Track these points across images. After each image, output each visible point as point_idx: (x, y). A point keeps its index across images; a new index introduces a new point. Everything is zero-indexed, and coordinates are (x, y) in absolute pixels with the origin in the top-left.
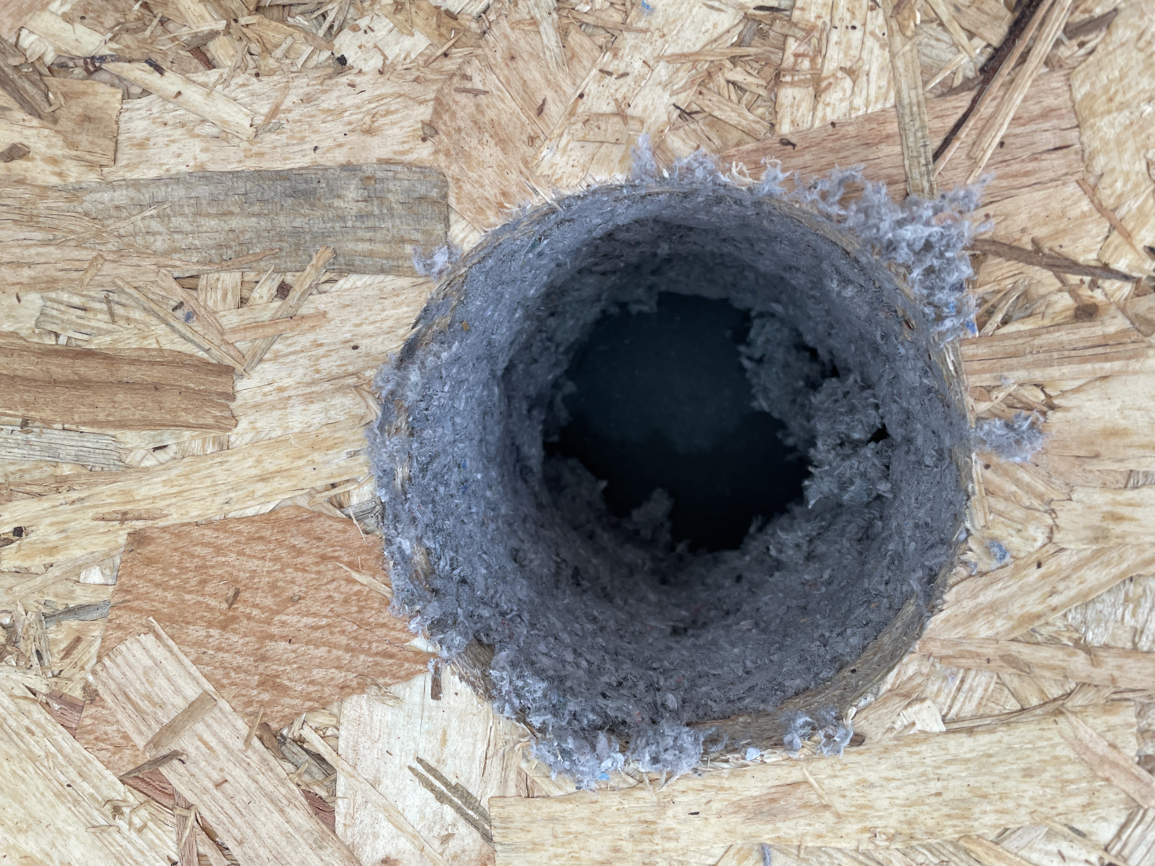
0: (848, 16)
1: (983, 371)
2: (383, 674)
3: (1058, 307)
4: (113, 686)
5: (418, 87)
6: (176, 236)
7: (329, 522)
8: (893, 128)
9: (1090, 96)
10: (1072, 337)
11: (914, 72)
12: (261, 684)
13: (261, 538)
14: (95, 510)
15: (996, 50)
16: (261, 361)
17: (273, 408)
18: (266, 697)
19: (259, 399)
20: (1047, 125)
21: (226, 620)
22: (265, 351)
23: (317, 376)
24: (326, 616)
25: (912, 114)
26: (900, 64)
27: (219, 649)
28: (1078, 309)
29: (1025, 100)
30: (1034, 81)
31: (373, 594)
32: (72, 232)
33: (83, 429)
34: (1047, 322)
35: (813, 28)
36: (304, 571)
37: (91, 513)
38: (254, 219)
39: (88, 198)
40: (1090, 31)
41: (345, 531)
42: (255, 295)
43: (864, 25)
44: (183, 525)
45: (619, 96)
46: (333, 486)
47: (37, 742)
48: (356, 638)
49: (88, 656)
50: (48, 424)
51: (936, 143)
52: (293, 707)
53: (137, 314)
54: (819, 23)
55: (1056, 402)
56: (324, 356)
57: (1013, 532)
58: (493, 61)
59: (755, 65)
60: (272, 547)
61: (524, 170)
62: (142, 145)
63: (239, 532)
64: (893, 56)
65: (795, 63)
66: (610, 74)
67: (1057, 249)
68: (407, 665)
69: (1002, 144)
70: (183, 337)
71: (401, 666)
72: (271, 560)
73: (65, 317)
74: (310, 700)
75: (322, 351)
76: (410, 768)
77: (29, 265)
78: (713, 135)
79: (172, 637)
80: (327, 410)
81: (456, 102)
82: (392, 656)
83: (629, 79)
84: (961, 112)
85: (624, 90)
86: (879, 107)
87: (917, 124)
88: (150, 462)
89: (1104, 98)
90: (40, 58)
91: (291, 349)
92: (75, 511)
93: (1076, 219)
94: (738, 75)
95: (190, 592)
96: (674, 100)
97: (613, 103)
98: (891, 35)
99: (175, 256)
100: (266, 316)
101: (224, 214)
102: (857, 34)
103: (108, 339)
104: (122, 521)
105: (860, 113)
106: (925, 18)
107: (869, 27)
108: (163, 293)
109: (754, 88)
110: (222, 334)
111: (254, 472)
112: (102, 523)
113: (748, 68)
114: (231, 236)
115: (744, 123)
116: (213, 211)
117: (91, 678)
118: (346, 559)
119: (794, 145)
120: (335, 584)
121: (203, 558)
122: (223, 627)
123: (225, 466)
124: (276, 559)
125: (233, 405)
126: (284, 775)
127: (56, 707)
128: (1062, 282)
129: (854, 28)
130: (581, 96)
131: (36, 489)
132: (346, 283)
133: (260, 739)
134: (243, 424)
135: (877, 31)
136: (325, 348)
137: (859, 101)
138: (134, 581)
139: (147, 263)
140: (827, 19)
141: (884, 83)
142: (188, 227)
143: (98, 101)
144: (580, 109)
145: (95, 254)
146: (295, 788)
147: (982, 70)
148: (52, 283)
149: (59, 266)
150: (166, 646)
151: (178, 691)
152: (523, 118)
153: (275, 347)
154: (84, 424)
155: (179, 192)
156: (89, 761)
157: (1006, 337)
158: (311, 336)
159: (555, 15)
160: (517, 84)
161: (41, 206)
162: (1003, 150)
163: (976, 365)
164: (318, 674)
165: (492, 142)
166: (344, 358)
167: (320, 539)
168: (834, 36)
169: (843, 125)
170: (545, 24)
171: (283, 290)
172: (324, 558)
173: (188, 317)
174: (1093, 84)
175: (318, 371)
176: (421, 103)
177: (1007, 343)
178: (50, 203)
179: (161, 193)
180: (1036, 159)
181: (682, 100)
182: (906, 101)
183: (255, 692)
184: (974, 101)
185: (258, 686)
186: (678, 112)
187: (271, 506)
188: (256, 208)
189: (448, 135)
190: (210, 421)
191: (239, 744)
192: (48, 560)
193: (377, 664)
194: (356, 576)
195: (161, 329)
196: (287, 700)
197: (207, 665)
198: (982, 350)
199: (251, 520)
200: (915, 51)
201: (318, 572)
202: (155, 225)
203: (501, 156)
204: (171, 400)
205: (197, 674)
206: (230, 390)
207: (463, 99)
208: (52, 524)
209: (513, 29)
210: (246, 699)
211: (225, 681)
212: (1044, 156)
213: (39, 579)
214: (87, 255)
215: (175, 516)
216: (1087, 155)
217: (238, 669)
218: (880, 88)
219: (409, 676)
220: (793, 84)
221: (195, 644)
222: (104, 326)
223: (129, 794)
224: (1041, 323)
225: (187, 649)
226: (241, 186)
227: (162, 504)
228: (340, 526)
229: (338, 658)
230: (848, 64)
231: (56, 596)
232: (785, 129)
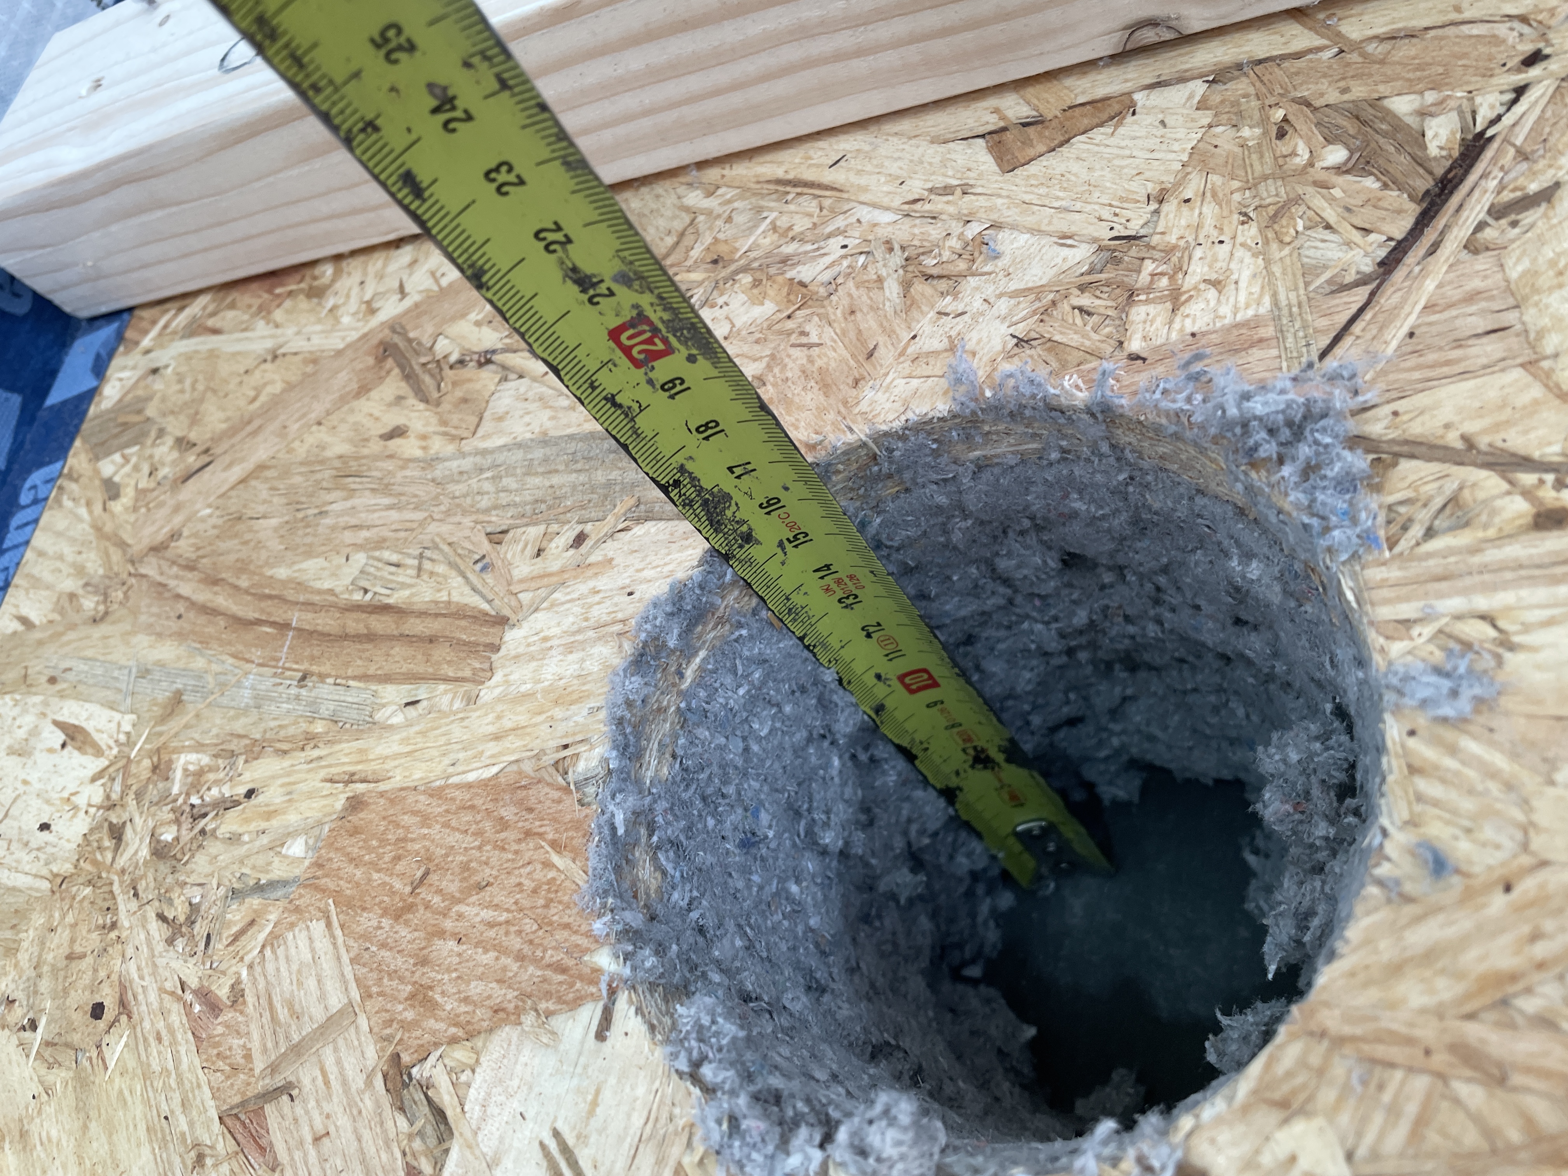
0: (1215, 233)
1: (1399, 599)
2: (548, 995)
3: (1507, 515)
4: (261, 985)
5: (757, 347)
6: (502, 495)
7: (547, 789)
8: (1269, 331)
9: (1532, 274)
10: (1534, 551)
11: (1294, 275)
12: (412, 996)
13: (472, 807)
14: (327, 770)
15: (1400, 243)
16: (536, 610)
17: (533, 658)
18: (409, 1015)
19: (521, 650)
20: (1473, 308)
21: (402, 908)
22: (544, 600)
23: (585, 624)
24: (508, 910)
25: (1291, 314)
26: (1277, 269)
27: (383, 945)
28: (1538, 515)
29: (1440, 286)
30: (1451, 266)
31: (567, 883)
32: (416, 496)
33: (351, 683)
34: (1491, 533)
35: (1174, 248)
36: (503, 849)
37: (323, 773)
38: (574, 475)
39: (440, 466)
40: (1526, 208)
41: (559, 801)
42: (553, 545)
43: (1234, 238)
44: (402, 789)
45: (953, 333)
46: (566, 747)
47: (159, 1053)
48: (531, 942)
49: (253, 943)
50: (322, 677)
51: (1325, 341)
52: (433, 1033)
53: (441, 569)
54: (1182, 243)
55: (1516, 639)
56: (599, 603)
57: (1458, 832)
58: (832, 317)
59: (1105, 289)
60: (479, 817)
61: (843, 410)
62: (500, 419)
63: (453, 799)
64: (1268, 262)
65: (1152, 282)
66: (947, 314)
67: (1500, 444)
68: (578, 985)
69: (1411, 335)
70: (474, 589)
71: (572, 985)
72: (473, 834)
73: (379, 574)
74: (456, 1025)
75: (597, 598)
76: (541, 1144)
77: (368, 528)
78: (1051, 359)
79: (342, 926)
80: (583, 660)
81: (789, 356)
82: (564, 970)
83: (966, 317)
84: (1355, 308)
85: (958, 328)
86: (1250, 313)
87: (1298, 325)
88: (398, 719)
89: (1551, 273)
90: (445, 357)
91: (568, 597)
92: (309, 771)
93: (1524, 407)
94: (1085, 301)
95: (379, 871)
96: (1011, 330)
97: (946, 340)
98: (1267, 242)
99: (494, 513)
100: (555, 566)
101: (550, 472)
102: (1226, 247)
103: (406, 593)
104: (347, 783)
105: (1227, 321)
106: (1308, 223)
107: (1240, 239)
108: (471, 547)
109: (1102, 310)
110: (509, 585)
111: (491, 729)
112: (329, 785)
113: (1098, 293)
114: (550, 491)
115: (1087, 343)
116: (541, 470)
117: (244, 973)
118: (550, 836)
119: (1144, 360)
120: (529, 869)
121: (407, 829)
122: (397, 916)
123: (465, 723)
124: (479, 833)
125: (494, 657)
126: (392, 1134)
127: (197, 1008)
128: (1511, 482)
129: (1221, 242)
130: (914, 337)
131: (285, 746)
132: (638, 530)
133: (385, 1077)
134: (498, 677)
135: (1249, 241)
136: (601, 595)
137: (1225, 310)
138: (332, 855)
139: (467, 521)
140: (1191, 239)
141: (1256, 289)
142: (514, 486)
143: (478, 386)
144: (910, 350)
145: (426, 514)
146: (398, 1155)
147: (1381, 264)
148: (380, 543)
149: (393, 527)
150: (333, 936)
151: (323, 997)
152: (852, 363)
153: (556, 595)
154: (354, 678)
155: (519, 455)
156: (199, 1086)
157: (1429, 555)
158: (591, 584)
159: (901, 272)
160: (852, 335)
161: (400, 475)
162: (1414, 340)
163: (1385, 593)
164: (476, 988)
165: (816, 387)
166: (616, 605)
167: (530, 810)
168: (1198, 253)
169: (1204, 334)
170: (889, 280)
171: (580, 539)
172: (528, 834)
173: (484, 569)
174: (1534, 260)
175: (586, 619)
176: (755, 360)
177: (1431, 562)
178: (408, 473)
179: (501, 458)
180: (1460, 346)
181: (1020, 330)
182: (1283, 302)
183: (400, 1007)
184: (1373, 294)
185: (406, 999)
186: (1015, 341)
187: (494, 770)
188: (579, 466)
189: (775, 385)
190: (467, 673)
191: (358, 1082)
192: (263, 825)
193: (545, 980)
194: (555, 859)
195: (456, 581)
196: (431, 1023)
197: (364, 965)
198: (1394, 573)
199: (469, 786)
200: (1295, 255)
201: (516, 852)
202: (487, 486)
203: (822, 398)
204: (440, 652)
205: (350, 976)
206: (497, 642)
207: (796, 352)
208: (282, 785)
209: (858, 288)
210: (387, 1016)
211: (375, 989)
212: (1470, 342)
213: (246, 847)
214: (419, 515)
215: (398, 778)
216: (1532, 336)
217: (393, 974)
218: (1251, 293)
219: (576, 1003)
220: (1147, 302)
221: (361, 936)
222: (408, 581)
223: (220, 1138)
224: (1480, 534)
225: (351, 943)
226: (572, 447)
227: (389, 765)
228: (556, 794)
229: (504, 969)
230: (1214, 277)
231: (254, 867)
232: (1135, 345)
